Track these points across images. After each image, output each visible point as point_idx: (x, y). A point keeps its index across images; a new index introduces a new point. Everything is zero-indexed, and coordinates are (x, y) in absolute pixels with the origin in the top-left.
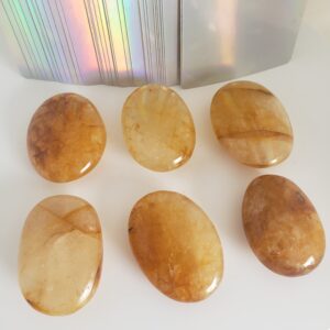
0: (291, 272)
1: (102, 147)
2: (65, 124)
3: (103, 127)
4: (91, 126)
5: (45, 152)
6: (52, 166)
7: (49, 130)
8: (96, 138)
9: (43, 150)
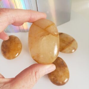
0: (59, 84)
1: (21, 49)
2: (10, 44)
3: (21, 43)
4: (18, 44)
5: (6, 52)
6: (8, 55)
7: (6, 46)
8: (19, 46)
9: (5, 51)
